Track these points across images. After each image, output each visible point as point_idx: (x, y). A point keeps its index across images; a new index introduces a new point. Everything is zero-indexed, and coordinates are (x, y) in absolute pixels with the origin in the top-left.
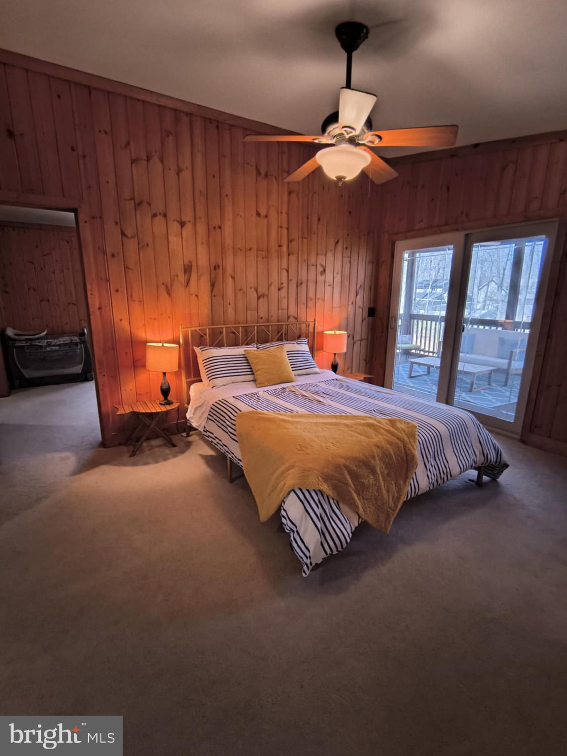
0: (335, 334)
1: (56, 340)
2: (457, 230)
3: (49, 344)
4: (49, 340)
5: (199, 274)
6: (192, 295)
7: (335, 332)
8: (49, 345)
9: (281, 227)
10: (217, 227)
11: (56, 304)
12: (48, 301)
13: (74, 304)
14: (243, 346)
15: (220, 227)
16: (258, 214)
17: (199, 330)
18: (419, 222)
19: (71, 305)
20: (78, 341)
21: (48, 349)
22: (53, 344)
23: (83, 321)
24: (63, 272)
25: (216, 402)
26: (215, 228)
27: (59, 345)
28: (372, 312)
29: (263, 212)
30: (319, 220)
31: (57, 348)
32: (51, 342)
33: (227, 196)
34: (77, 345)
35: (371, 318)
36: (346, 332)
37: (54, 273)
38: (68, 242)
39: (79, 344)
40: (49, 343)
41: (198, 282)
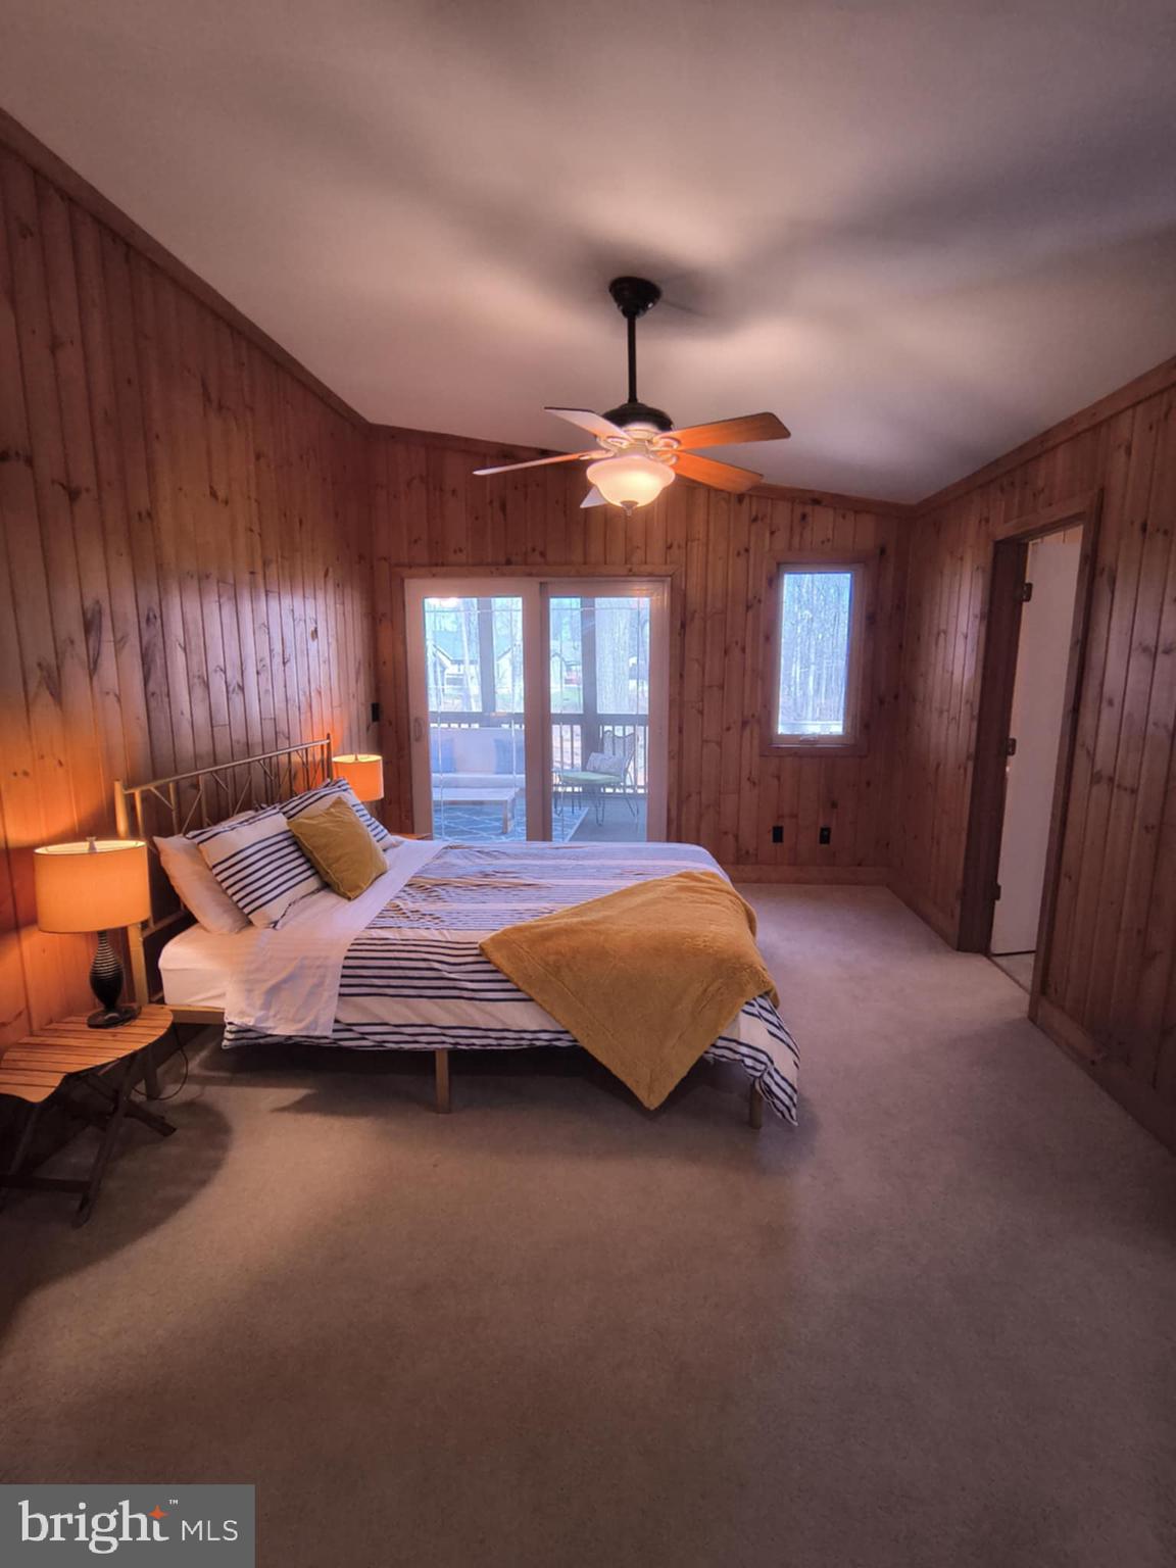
0: (357, 763)
2: (530, 575)
5: (119, 635)
6: (108, 693)
7: (356, 759)
9: (251, 530)
10: (144, 514)
14: (235, 817)
15: (149, 515)
16: (214, 494)
17: (157, 788)
18: (455, 552)
25: (349, 950)
26: (140, 514)
28: (376, 711)
29: (221, 494)
30: (301, 522)
33: (157, 437)
35: (375, 723)
36: (378, 758)
41: (116, 656)
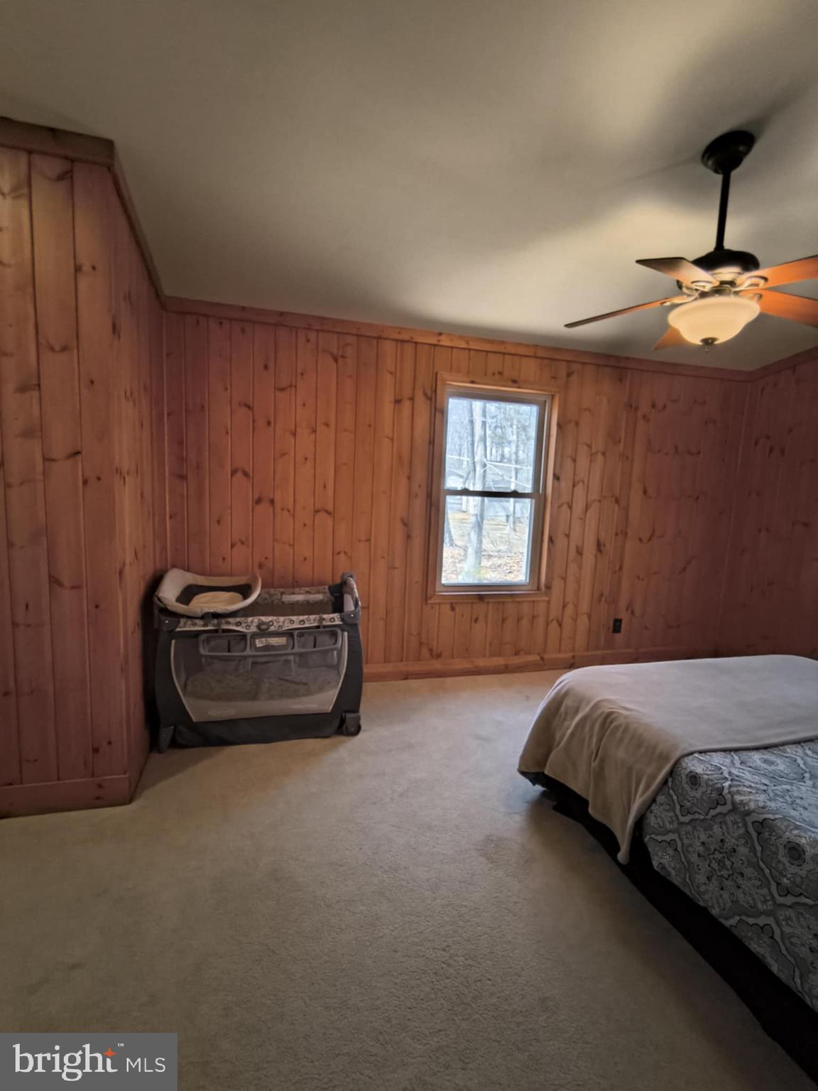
1: (282, 619)
3: (263, 630)
4: (263, 619)
8: (263, 632)
11: (289, 511)
12: (272, 502)
13: (329, 513)
19: (323, 514)
20: (338, 622)
21: (259, 643)
22: (272, 628)
23: (342, 555)
24: (314, 431)
27: (289, 634)
31: (281, 641)
32: (269, 624)
34: (334, 635)
37: (294, 434)
38: (336, 360)
39: (339, 632)
40: (263, 627)
